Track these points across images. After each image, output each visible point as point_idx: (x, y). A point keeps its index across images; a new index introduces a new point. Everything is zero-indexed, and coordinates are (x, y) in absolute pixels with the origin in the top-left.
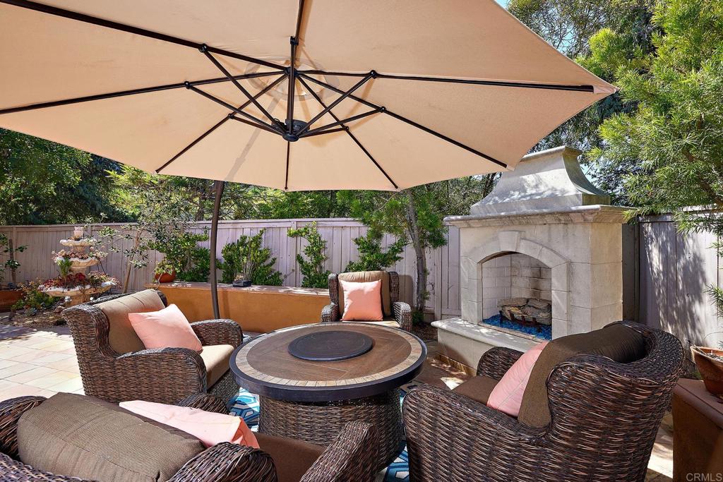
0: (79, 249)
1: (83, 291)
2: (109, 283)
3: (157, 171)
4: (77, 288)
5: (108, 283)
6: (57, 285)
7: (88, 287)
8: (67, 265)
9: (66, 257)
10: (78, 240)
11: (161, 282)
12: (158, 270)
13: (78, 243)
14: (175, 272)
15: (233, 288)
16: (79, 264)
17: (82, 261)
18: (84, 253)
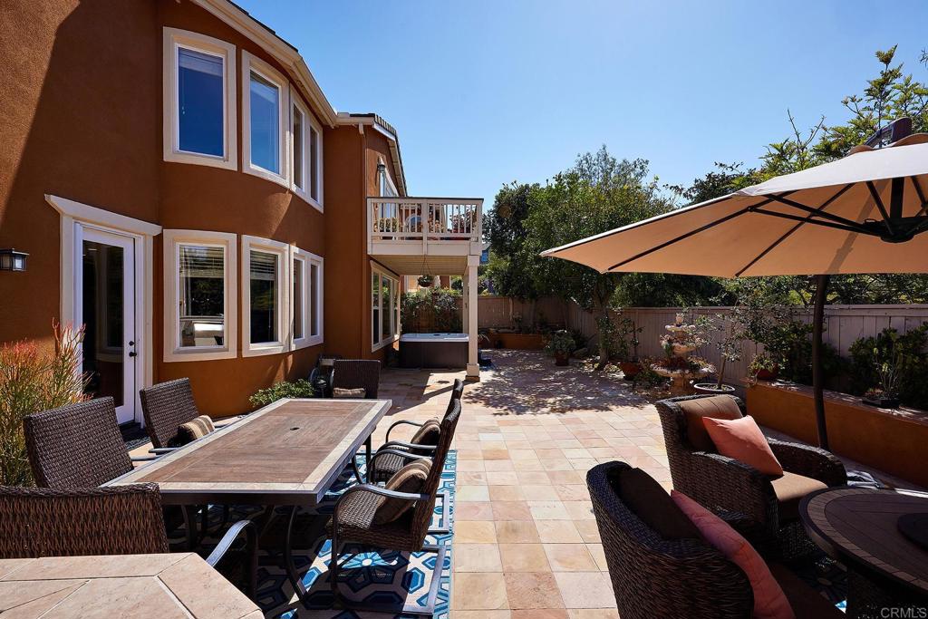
0: (680, 334)
1: (683, 374)
2: (707, 369)
3: (737, 275)
4: (678, 372)
5: (705, 370)
6: (663, 367)
7: (687, 372)
8: (671, 348)
9: (670, 341)
10: (679, 326)
11: (759, 378)
12: (755, 364)
13: (679, 329)
14: (777, 368)
15: (862, 406)
16: (680, 348)
17: (682, 346)
18: (683, 337)
